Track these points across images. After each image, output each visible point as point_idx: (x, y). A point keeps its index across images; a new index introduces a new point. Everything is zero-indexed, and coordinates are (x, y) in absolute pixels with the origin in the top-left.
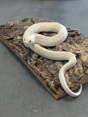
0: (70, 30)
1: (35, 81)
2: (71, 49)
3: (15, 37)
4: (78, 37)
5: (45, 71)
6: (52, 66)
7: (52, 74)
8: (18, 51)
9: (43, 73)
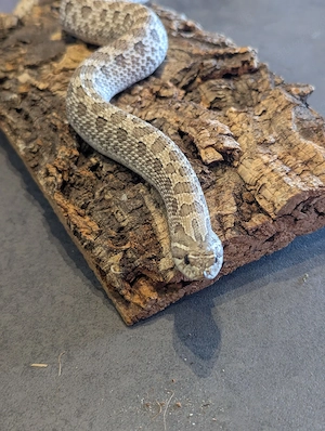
0: (221, 51)
1: (64, 250)
2: (206, 131)
3: (11, 76)
4: (251, 81)
5: (98, 216)
6: (124, 198)
7: (122, 228)
8: (15, 132)
9: (85, 223)
